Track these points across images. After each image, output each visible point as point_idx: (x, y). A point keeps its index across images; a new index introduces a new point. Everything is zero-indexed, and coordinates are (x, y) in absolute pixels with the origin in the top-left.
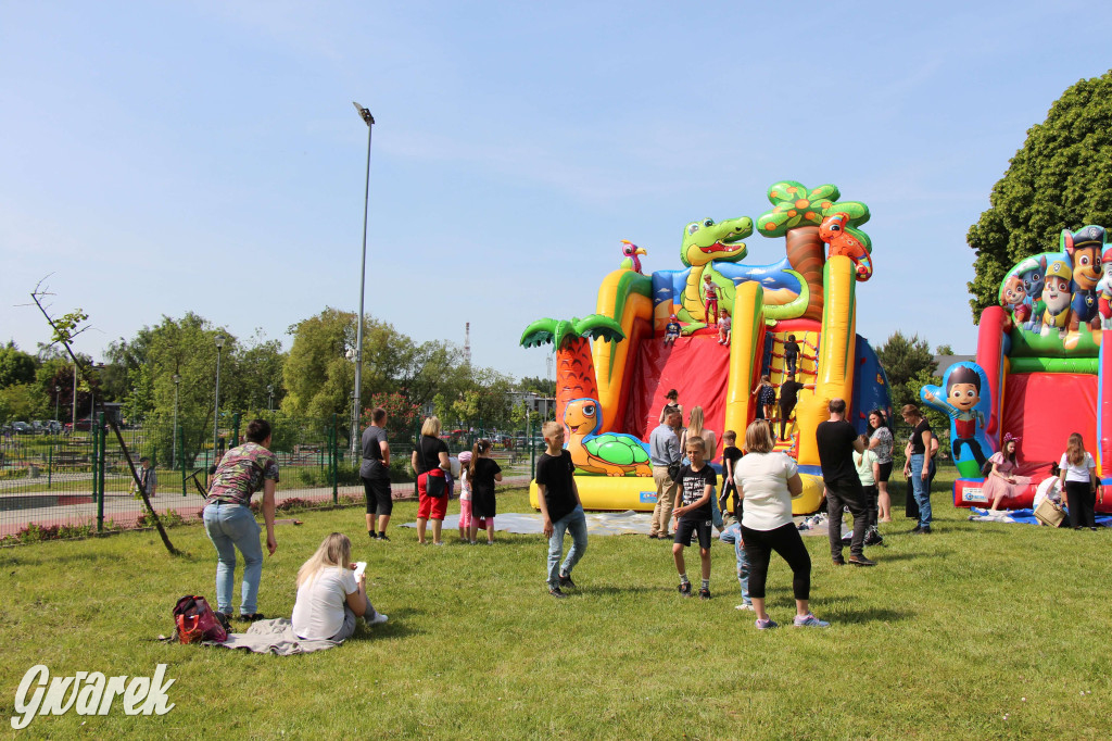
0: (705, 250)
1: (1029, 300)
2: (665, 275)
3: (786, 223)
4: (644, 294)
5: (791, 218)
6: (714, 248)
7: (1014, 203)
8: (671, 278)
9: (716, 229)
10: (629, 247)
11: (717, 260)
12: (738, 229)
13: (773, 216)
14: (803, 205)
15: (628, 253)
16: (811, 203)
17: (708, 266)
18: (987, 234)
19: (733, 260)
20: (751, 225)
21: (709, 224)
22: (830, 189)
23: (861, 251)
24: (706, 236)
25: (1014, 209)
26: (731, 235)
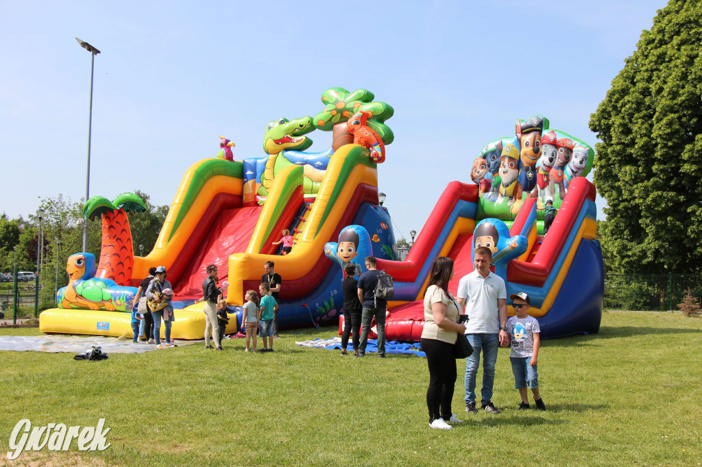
0: (277, 142)
1: (489, 175)
2: (250, 161)
3: (330, 120)
4: (238, 177)
5: (333, 116)
6: (283, 141)
8: (255, 164)
9: (286, 126)
10: (223, 142)
11: (287, 150)
12: (301, 126)
13: (321, 115)
14: (341, 106)
15: (222, 146)
16: (346, 104)
17: (280, 153)
21: (282, 122)
22: (361, 92)
24: (278, 131)
26: (297, 130)
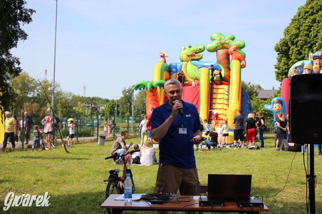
0: (188, 56)
2: (174, 64)
3: (216, 48)
4: (167, 71)
5: (218, 46)
6: (191, 56)
7: (292, 36)
8: (176, 66)
9: (192, 49)
10: (162, 54)
11: (192, 60)
12: (200, 49)
13: (213, 45)
14: (223, 42)
15: (162, 56)
16: (226, 41)
17: (189, 62)
18: (282, 47)
19: (198, 60)
20: (204, 48)
21: (190, 47)
22: (232, 36)
23: (242, 58)
24: (189, 51)
25: (292, 39)
26: (198, 51)
